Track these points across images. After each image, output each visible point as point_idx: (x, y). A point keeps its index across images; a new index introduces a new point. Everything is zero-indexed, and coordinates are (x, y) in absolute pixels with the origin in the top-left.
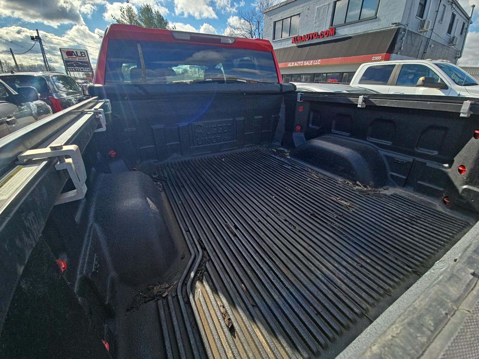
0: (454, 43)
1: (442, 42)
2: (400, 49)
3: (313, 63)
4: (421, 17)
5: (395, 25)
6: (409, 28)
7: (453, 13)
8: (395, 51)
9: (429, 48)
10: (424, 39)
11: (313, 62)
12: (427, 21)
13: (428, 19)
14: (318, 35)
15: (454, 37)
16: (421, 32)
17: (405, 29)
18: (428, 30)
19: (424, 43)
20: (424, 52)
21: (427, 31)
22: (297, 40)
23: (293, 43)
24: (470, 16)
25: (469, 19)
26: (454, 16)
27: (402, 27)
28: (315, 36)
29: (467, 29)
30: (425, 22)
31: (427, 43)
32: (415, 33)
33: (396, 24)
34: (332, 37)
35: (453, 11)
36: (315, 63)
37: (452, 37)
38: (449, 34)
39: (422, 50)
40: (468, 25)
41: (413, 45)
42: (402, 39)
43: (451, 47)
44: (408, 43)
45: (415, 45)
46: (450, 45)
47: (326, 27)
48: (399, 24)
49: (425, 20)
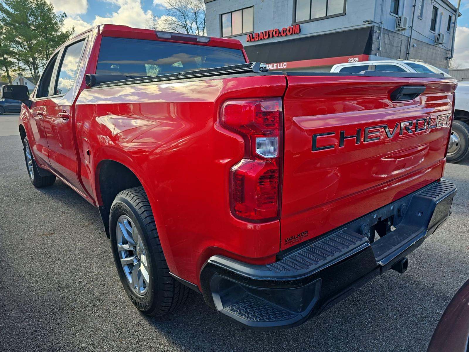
0: (440, 41)
1: (426, 41)
2: (379, 49)
3: (277, 67)
4: (396, 13)
5: (367, 23)
6: (384, 26)
7: (434, 6)
8: (373, 52)
9: (411, 49)
10: (403, 38)
11: (277, 65)
12: (403, 18)
13: (404, 16)
14: (279, 33)
15: (439, 35)
16: (399, 30)
17: (380, 27)
18: (407, 28)
19: (404, 43)
20: (407, 53)
21: (404, 29)
22: (253, 38)
23: (248, 41)
24: (457, 7)
25: (455, 10)
26: (436, 9)
27: (375, 24)
28: (276, 33)
29: (454, 23)
30: (401, 19)
31: (409, 42)
32: (392, 32)
33: (369, 22)
34: (297, 35)
35: (433, 4)
36: (280, 66)
37: (437, 34)
38: (433, 32)
39: (403, 50)
40: (455, 19)
41: (392, 46)
42: (378, 38)
43: (437, 46)
44: (386, 42)
45: (395, 45)
46: (437, 44)
47: (288, 24)
48: (372, 22)
49: (401, 17)
